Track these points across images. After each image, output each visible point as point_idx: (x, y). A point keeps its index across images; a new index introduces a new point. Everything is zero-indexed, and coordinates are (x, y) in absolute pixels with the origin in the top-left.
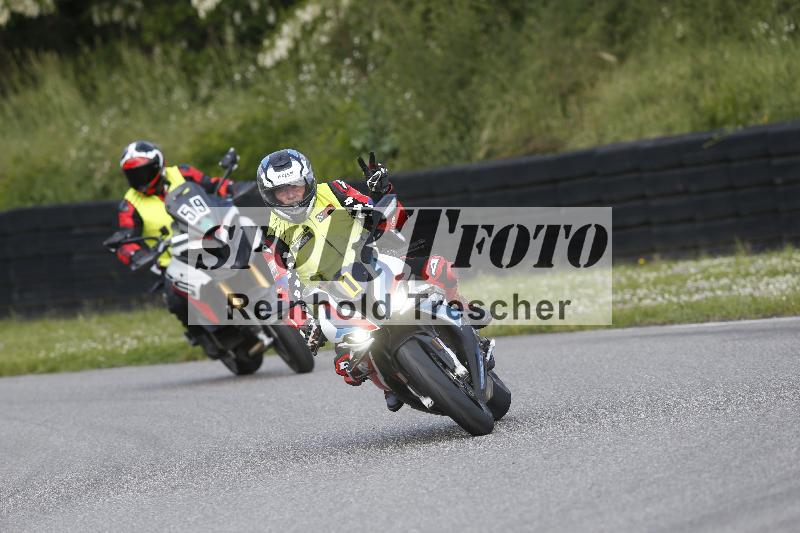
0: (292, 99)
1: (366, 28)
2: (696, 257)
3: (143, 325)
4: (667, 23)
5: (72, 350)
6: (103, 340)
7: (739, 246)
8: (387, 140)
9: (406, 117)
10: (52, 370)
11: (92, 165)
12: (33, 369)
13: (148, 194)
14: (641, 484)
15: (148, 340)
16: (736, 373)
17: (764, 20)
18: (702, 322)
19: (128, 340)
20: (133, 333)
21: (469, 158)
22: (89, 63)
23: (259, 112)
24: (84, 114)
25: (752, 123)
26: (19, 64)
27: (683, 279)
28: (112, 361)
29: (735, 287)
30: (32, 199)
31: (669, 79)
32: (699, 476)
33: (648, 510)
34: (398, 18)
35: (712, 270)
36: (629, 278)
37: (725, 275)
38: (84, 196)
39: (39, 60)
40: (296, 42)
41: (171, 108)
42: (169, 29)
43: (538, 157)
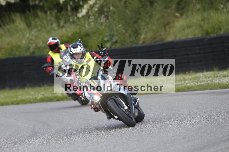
0: (87, 26)
1: (108, 6)
2: (203, 72)
3: (44, 91)
4: (194, 5)
5: (24, 98)
6: (33, 95)
7: (215, 68)
8: (114, 38)
9: (120, 32)
10: (18, 104)
11: (30, 45)
12: (12, 103)
13: (55, 52)
14: (187, 136)
15: (46, 95)
16: (214, 105)
17: (222, 4)
18: (204, 90)
19: (40, 95)
20: (41, 93)
21: (138, 43)
22: (29, 16)
23: (78, 30)
24: (27, 31)
25: (218, 33)
26: (9, 16)
27: (199, 78)
28: (35, 101)
29: (213, 80)
30: (12, 55)
31: (195, 21)
32: (203, 134)
33: (188, 144)
34: (117, 3)
35: (207, 75)
36: (183, 78)
37: (211, 77)
38: (27, 54)
39: (15, 15)
40: (88, 10)
41: (52, 29)
42: (52, 6)
43: (157, 43)
